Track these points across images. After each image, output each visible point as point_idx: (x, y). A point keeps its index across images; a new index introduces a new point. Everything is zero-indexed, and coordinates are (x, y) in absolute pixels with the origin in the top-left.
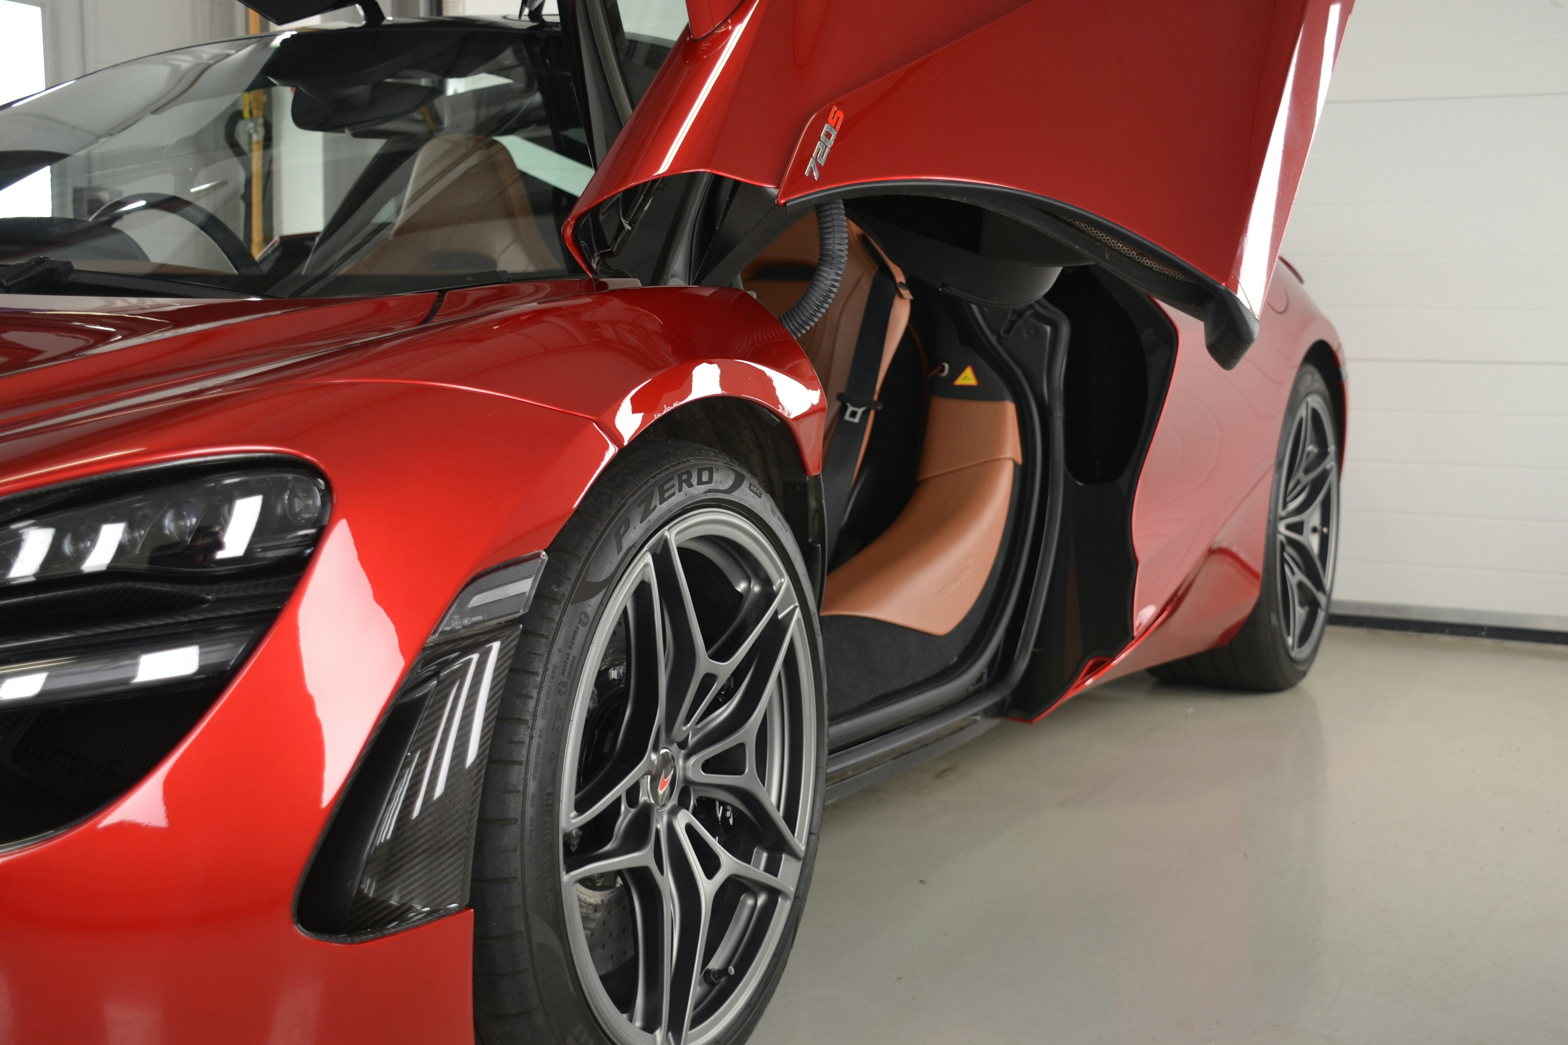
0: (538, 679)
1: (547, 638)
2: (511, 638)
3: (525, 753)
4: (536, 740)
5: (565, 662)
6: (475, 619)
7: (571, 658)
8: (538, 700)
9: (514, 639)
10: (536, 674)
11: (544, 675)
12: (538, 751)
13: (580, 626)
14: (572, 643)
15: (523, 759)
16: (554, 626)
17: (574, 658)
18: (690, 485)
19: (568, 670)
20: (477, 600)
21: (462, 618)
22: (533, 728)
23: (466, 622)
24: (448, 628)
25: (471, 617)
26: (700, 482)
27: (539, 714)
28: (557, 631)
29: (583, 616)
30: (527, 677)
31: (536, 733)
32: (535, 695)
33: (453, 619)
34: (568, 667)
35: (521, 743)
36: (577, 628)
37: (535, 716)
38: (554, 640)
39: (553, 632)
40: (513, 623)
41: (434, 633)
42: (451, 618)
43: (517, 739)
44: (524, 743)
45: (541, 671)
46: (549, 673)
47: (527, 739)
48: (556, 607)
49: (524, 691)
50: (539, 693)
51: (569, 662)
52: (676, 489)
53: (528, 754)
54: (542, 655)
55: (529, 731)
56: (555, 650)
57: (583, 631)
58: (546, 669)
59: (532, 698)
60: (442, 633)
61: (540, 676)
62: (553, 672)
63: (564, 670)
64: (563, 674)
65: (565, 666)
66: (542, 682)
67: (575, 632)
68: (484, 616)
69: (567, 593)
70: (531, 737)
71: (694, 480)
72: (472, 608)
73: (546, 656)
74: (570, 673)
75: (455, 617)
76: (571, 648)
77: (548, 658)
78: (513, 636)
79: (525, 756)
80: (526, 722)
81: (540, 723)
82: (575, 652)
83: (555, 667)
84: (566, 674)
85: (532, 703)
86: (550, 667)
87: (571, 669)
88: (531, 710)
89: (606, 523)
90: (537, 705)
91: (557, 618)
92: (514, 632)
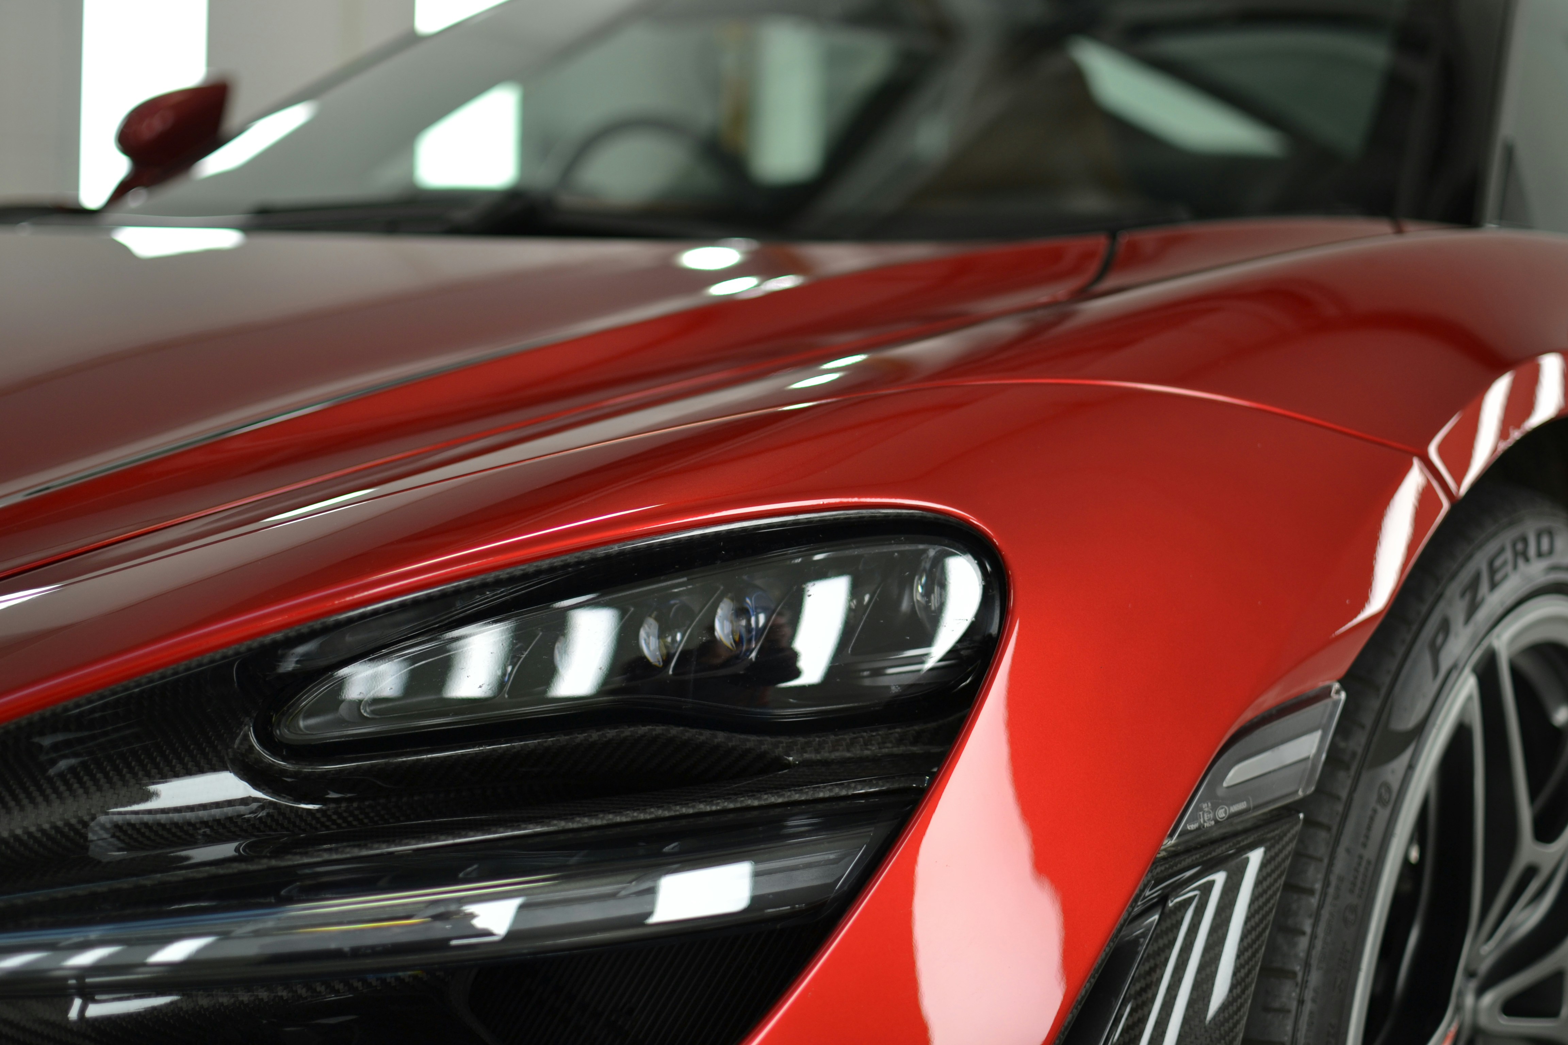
0: (1314, 901)
1: (1329, 829)
2: (1286, 839)
3: (1289, 1028)
4: (1308, 1006)
5: (1357, 870)
6: (1235, 808)
7: (1364, 863)
8: (1313, 937)
9: (1291, 840)
10: (1311, 892)
11: (1324, 894)
12: (1310, 1024)
13: (1379, 808)
14: (1367, 837)
15: (1286, 1038)
16: (1340, 808)
17: (1369, 862)
18: (1527, 560)
19: (1359, 883)
20: (1237, 774)
21: (1214, 808)
22: (1304, 984)
23: (1221, 814)
24: (1192, 827)
25: (1229, 805)
26: (1540, 555)
27: (1314, 962)
28: (1345, 817)
29: (1383, 791)
30: (1295, 896)
31: (1309, 995)
32: (1308, 929)
33: (1201, 809)
34: (1360, 877)
35: (1284, 1011)
36: (1375, 811)
37: (1307, 966)
38: (1340, 833)
39: (1338, 819)
40: (1288, 811)
41: (1171, 836)
42: (1198, 808)
43: (1276, 1005)
44: (1289, 1011)
45: (1318, 886)
46: (1331, 890)
47: (1294, 1005)
48: (1341, 775)
49: (1290, 922)
50: (1315, 926)
51: (1362, 869)
52: (1509, 567)
53: (1295, 1029)
54: (1320, 860)
55: (1298, 990)
56: (1341, 852)
57: (1383, 814)
58: (1326, 884)
59: (1303, 933)
60: (1185, 832)
61: (1317, 896)
62: (1338, 888)
63: (1354, 884)
64: (1352, 891)
65: (1356, 878)
66: (1320, 906)
67: (1372, 819)
68: (1248, 803)
69: (1360, 751)
70: (1301, 1002)
71: (1532, 551)
72: (1228, 787)
73: (1326, 861)
74: (1362, 889)
75: (1204, 806)
76: (1364, 845)
77: (1331, 864)
78: (1289, 835)
79: (1290, 1033)
80: (1294, 974)
81: (1315, 978)
82: (1370, 853)
83: (1341, 879)
84: (1357, 891)
85: (1303, 943)
86: (1333, 880)
87: (1363, 882)
88: (1302, 955)
89: (1414, 627)
90: (1311, 946)
91: (1344, 794)
92: (1292, 828)
